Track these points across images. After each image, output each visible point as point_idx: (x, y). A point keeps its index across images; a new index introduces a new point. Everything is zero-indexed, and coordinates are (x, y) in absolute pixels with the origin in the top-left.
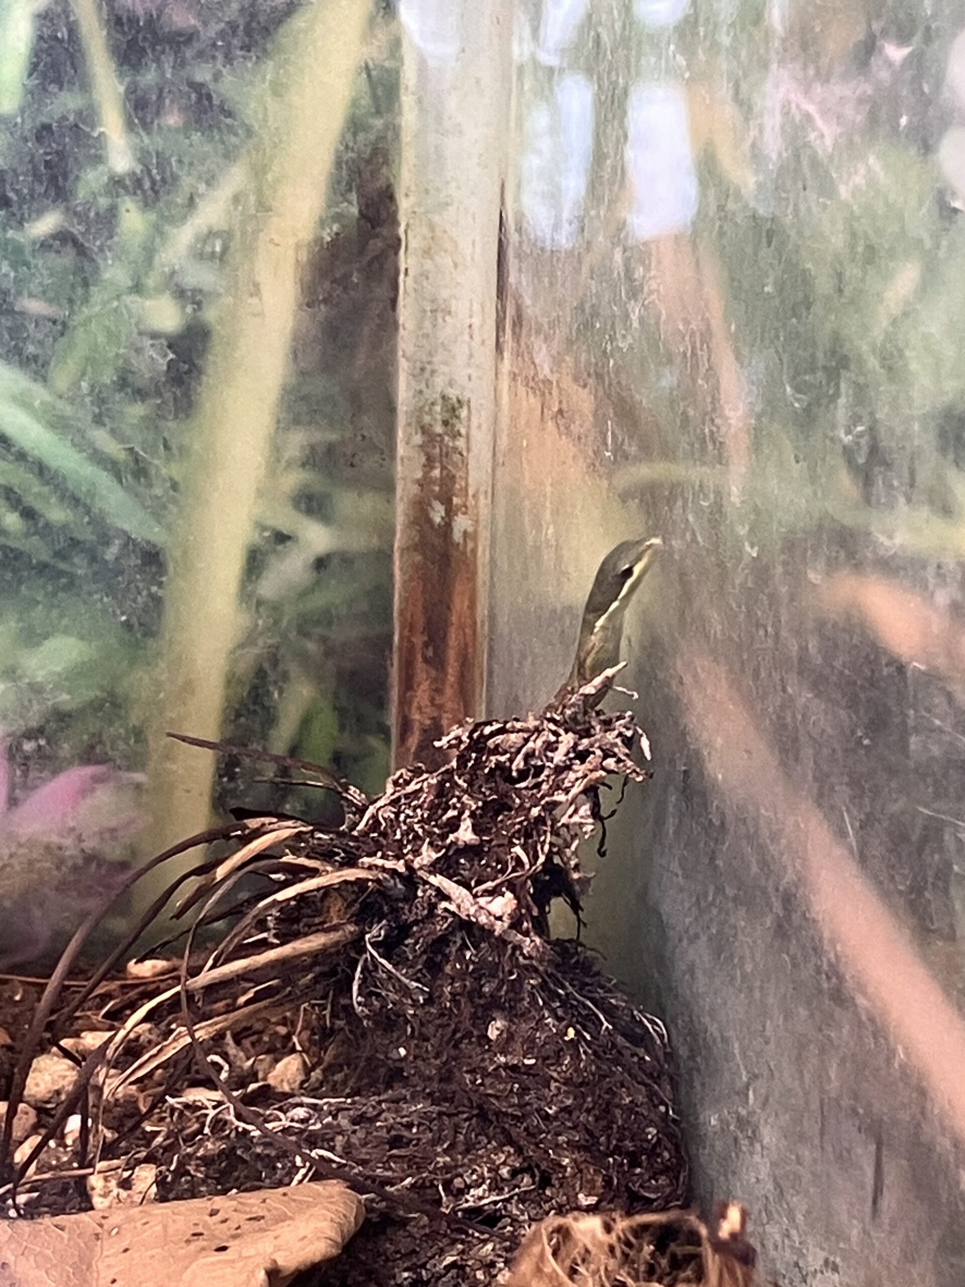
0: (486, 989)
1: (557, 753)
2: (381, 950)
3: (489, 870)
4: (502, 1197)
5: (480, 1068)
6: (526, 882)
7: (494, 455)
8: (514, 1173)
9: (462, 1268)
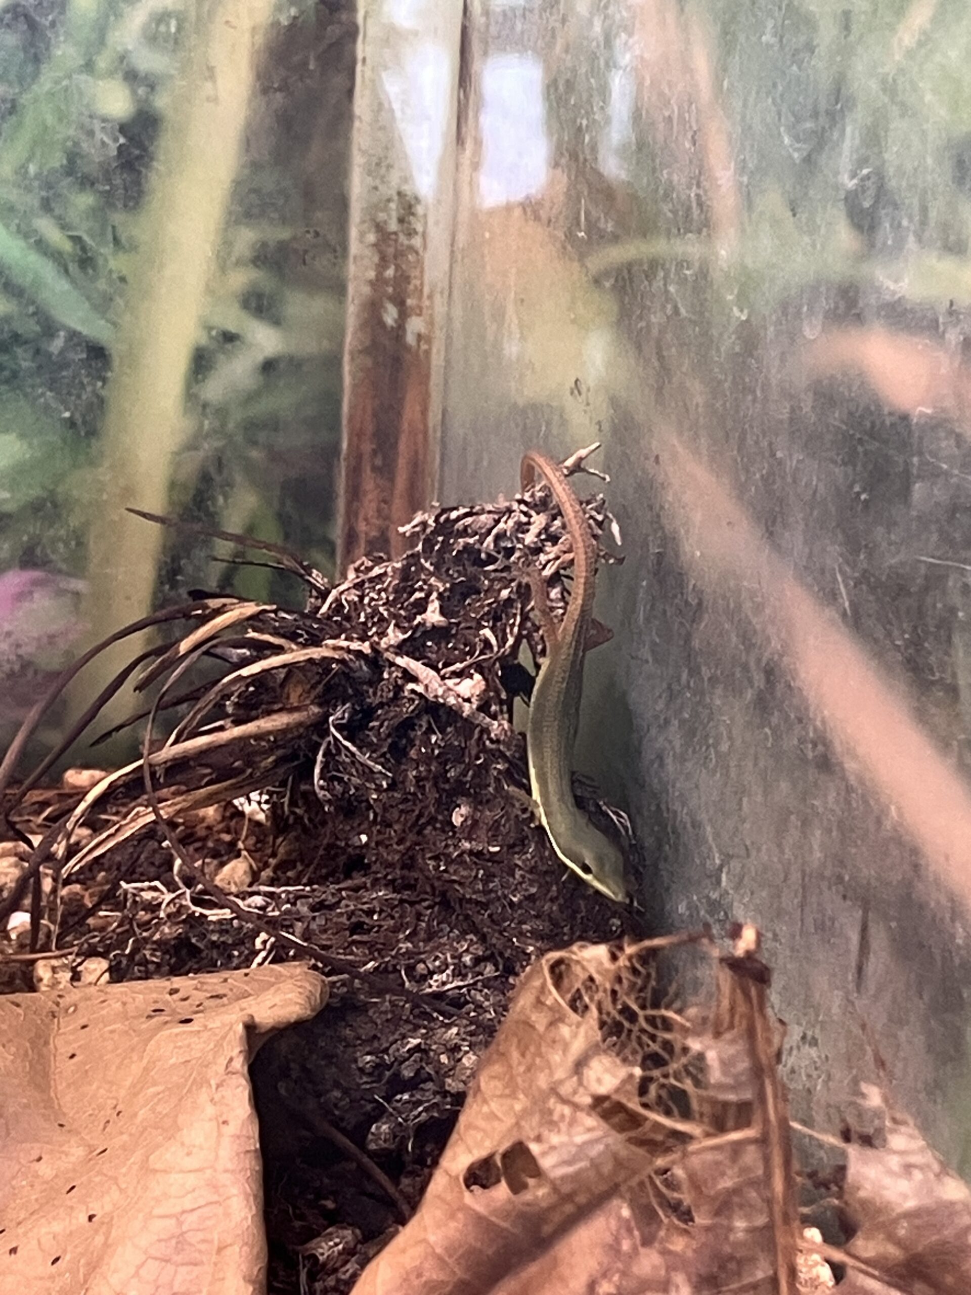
0: (452, 774)
1: (528, 534)
2: (345, 733)
3: (457, 652)
4: (466, 983)
5: (444, 854)
6: (494, 664)
7: (452, 252)
8: (477, 961)
9: (426, 1052)
